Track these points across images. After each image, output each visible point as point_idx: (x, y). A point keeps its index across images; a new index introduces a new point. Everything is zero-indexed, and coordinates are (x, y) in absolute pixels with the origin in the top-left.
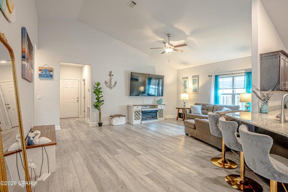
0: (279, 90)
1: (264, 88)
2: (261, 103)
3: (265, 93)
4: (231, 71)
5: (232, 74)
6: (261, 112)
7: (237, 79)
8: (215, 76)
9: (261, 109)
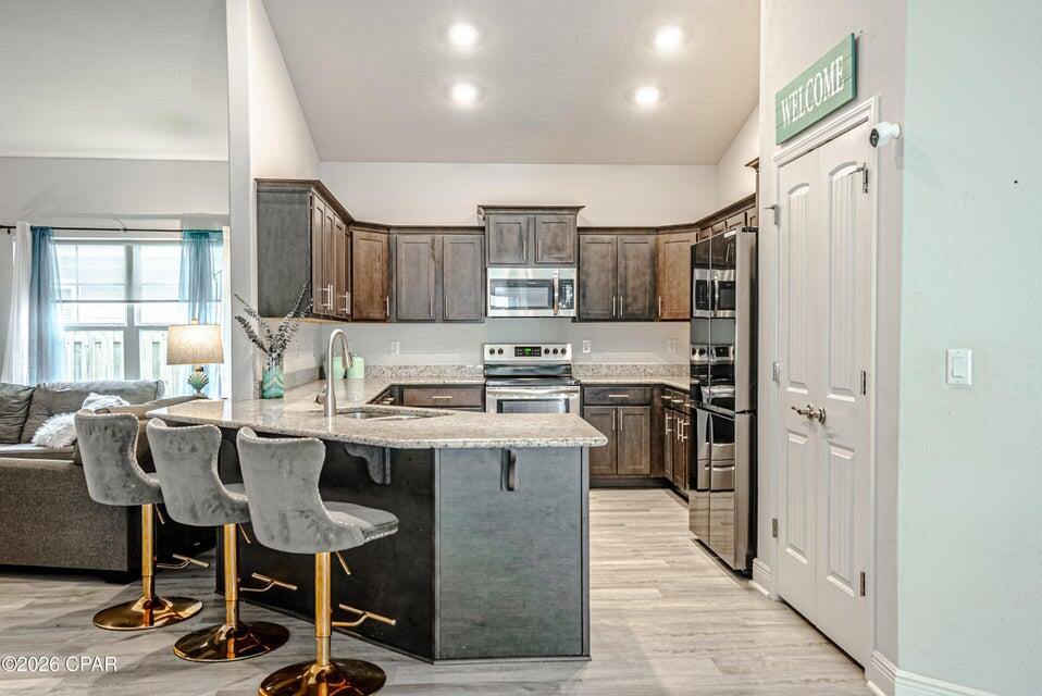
0: (310, 314)
1: (269, 306)
2: (260, 361)
3: (274, 324)
4: (117, 217)
5: (125, 232)
6: (263, 395)
7: (146, 255)
8: (32, 229)
9: (262, 384)
